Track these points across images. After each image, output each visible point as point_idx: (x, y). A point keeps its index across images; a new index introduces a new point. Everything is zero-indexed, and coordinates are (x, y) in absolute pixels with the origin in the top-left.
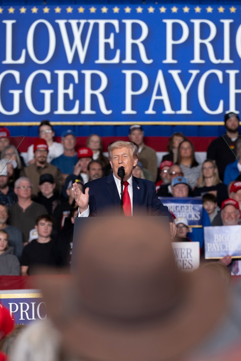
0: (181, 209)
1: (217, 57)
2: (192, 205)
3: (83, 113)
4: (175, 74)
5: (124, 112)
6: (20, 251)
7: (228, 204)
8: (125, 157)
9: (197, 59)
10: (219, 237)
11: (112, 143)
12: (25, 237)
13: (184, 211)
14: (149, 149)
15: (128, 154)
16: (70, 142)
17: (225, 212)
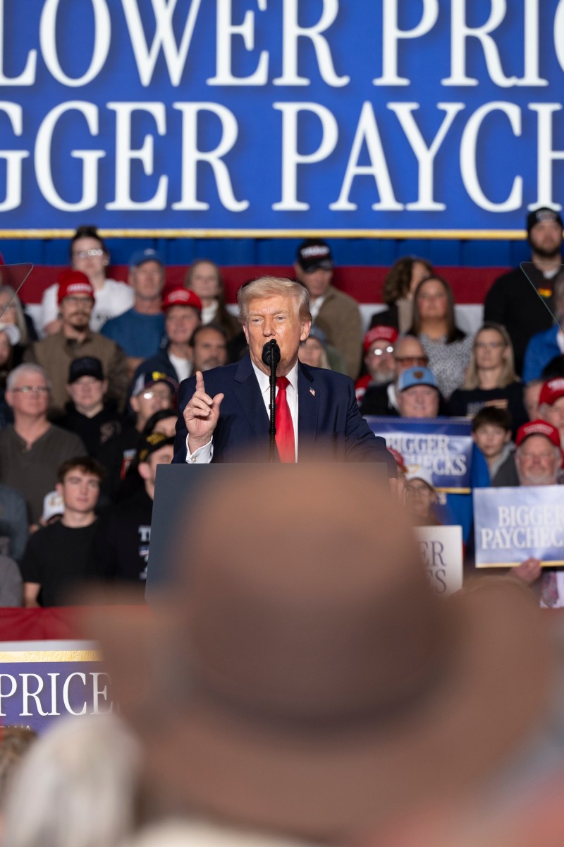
0: (420, 447)
1: (507, 73)
2: (447, 438)
3: (177, 206)
4: (403, 111)
5: (278, 207)
6: (20, 546)
7: (533, 434)
8: (281, 318)
9: (458, 77)
10: (510, 515)
11: (247, 283)
12: (34, 510)
13: (426, 453)
14: (342, 297)
15: (286, 312)
16: (150, 279)
17: (525, 454)
